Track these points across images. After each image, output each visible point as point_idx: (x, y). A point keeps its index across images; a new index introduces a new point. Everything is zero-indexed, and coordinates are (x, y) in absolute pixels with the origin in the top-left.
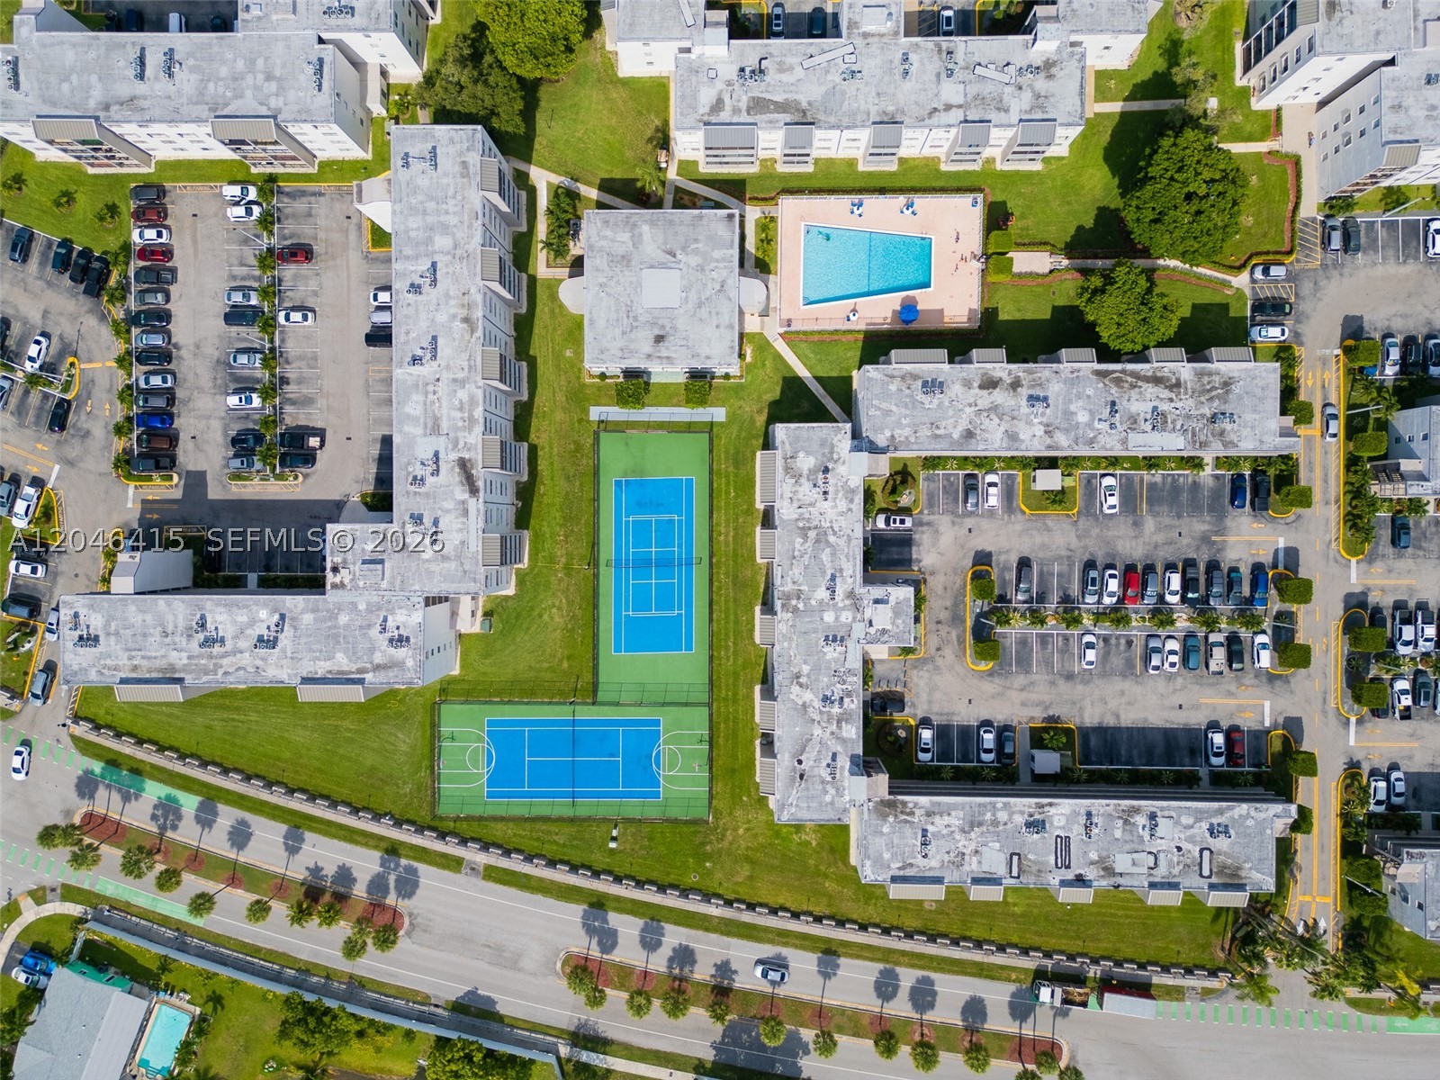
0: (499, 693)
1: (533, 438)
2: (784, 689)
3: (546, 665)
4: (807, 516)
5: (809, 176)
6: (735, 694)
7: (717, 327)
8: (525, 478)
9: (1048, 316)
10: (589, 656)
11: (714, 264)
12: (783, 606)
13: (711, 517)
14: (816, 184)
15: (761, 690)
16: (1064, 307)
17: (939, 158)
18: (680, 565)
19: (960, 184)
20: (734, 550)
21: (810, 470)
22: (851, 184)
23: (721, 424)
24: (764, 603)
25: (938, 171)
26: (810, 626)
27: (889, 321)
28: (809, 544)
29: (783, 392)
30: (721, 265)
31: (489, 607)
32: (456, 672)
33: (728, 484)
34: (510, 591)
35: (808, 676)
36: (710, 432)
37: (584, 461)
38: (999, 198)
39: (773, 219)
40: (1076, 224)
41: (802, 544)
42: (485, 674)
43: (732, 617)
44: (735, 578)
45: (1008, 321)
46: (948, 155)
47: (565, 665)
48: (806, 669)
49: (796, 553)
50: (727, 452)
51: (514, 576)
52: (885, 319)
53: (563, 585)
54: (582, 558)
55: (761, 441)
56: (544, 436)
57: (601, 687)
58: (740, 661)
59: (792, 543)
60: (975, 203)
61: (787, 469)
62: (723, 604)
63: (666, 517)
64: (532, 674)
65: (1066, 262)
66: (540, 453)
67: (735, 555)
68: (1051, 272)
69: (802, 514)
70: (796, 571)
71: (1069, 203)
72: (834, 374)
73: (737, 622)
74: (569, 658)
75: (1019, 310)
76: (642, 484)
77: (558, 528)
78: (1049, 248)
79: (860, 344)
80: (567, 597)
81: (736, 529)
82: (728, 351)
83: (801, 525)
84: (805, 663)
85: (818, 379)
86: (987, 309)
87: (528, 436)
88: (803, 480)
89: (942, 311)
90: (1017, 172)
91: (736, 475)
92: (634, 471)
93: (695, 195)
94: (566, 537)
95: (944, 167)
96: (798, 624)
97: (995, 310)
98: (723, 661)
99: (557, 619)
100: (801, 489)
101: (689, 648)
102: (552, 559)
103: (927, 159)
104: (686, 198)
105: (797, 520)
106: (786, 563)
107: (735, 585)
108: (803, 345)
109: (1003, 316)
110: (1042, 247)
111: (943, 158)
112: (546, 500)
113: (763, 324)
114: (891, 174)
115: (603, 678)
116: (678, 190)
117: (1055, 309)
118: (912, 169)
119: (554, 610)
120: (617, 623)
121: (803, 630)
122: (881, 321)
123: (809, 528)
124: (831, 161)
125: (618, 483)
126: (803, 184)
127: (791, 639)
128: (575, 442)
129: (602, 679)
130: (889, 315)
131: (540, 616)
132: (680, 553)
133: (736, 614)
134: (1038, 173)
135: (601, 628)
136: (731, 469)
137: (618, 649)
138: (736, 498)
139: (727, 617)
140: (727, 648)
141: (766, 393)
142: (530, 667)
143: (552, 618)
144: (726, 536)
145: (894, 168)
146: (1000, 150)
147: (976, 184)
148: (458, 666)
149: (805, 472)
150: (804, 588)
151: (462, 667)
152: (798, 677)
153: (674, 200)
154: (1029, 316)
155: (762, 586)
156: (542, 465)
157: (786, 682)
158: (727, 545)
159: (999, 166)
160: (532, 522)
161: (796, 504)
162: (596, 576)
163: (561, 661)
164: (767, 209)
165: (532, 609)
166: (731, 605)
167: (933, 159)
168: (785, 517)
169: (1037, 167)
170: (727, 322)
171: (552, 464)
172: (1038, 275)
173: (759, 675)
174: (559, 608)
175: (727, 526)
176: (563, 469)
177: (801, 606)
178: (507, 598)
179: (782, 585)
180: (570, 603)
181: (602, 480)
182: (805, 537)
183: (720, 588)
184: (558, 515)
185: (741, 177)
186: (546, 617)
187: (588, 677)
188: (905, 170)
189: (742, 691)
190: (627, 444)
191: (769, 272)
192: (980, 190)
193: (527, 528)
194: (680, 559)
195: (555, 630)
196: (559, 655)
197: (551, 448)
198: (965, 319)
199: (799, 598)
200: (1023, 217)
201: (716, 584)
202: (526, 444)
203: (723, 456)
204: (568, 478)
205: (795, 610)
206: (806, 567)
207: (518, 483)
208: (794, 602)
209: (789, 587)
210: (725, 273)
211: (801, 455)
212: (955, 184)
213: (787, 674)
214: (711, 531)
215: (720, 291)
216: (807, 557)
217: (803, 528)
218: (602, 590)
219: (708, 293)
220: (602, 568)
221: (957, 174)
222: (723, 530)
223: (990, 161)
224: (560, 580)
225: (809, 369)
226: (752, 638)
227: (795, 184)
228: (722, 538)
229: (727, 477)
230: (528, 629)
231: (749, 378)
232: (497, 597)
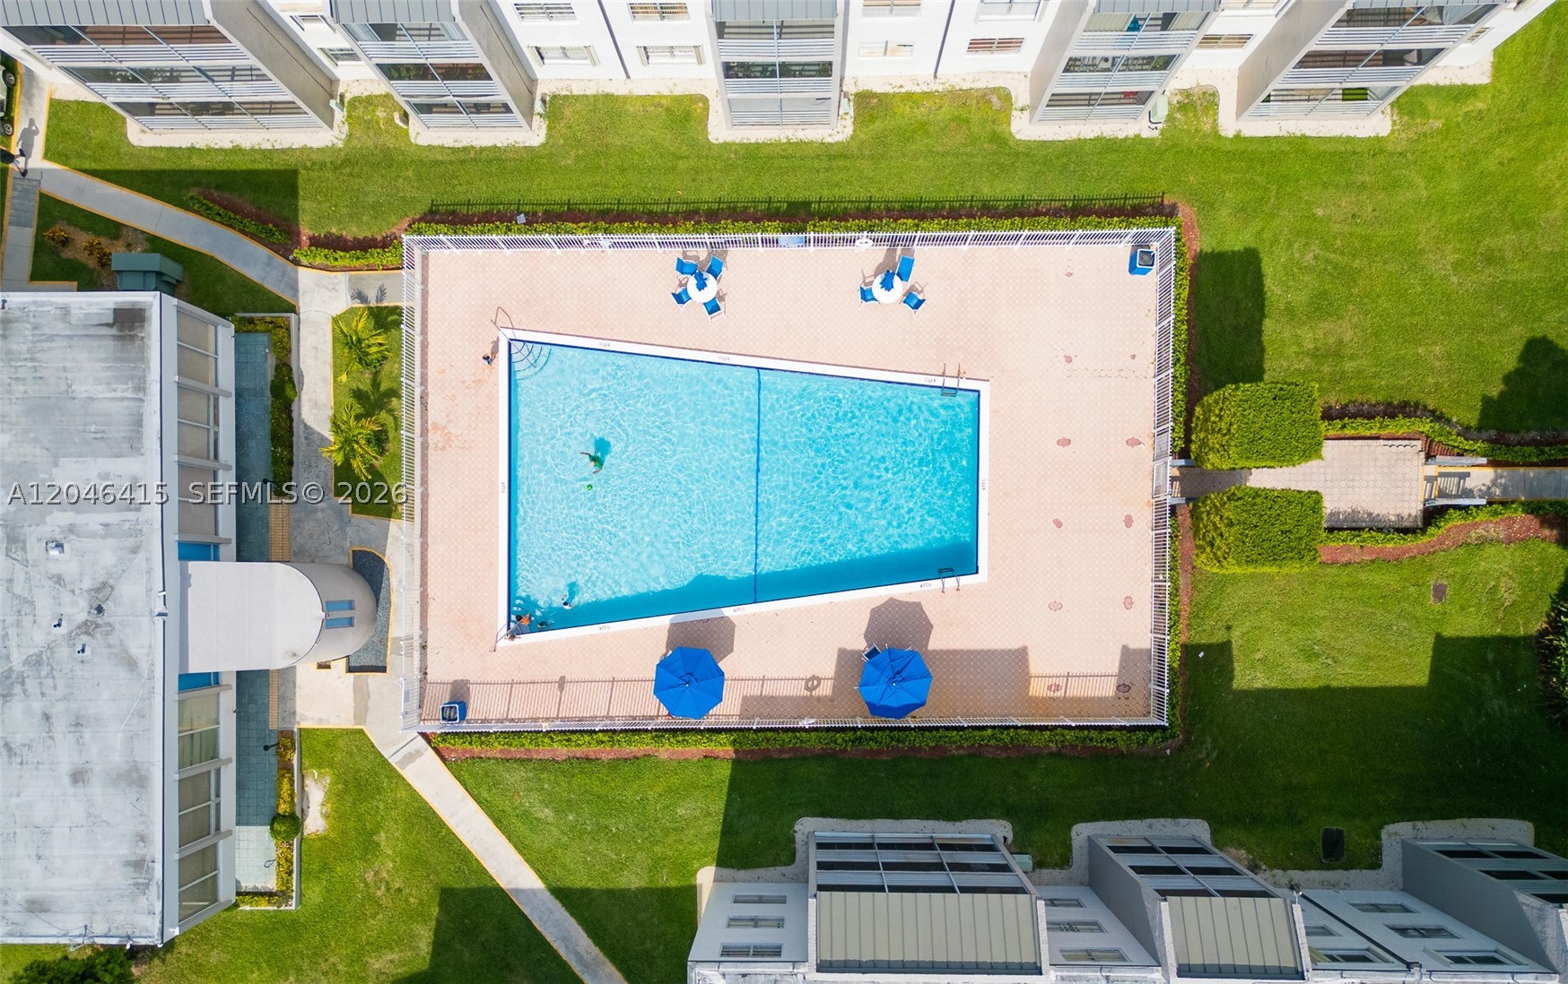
5: (526, 160)
7: (78, 777)
9: (1417, 673)
11: (60, 519)
14: (557, 191)
16: (1481, 643)
17: (1005, 96)
19: (1084, 191)
22: (680, 190)
25: (1001, 141)
27: (825, 689)
29: (440, 945)
30: (93, 519)
38: (1236, 241)
39: (386, 319)
40: (1518, 335)
45: (1265, 695)
46: (1039, 77)
52: (813, 682)
60: (1140, 261)
65: (1481, 476)
68: (1433, 515)
71: (1491, 259)
72: (632, 879)
75: (1310, 655)
78: (1425, 426)
79: (724, 771)
82: (121, 879)
85: (566, 896)
86: (1188, 650)
89: (1021, 656)
90: (1299, 144)
93: (114, 229)
95: (1024, 128)
97: (1220, 655)
103: (960, 97)
104: (82, 239)
108: (515, 777)
109: (1248, 676)
110: (1401, 425)
111: (1022, 95)
113: (362, 702)
114: (831, 155)
116: (52, 210)
117: (1443, 647)
118: (905, 135)
122: (798, 690)
124: (607, 108)
126: (507, 190)
130: (827, 668)
134: (1375, 147)
141: (378, 946)
145: (839, 129)
146: (1239, 56)
147: (1146, 189)
153: (39, 246)
154: (1348, 674)
159: (1230, 122)
164: (371, 282)
167: (984, 96)
169: (1373, 123)
170: (117, 758)
172: (1380, 528)
185: (279, 164)
188: (881, 139)
191: (387, 510)
192: (1162, 212)
198: (1107, 689)
200: (1321, 307)
210: (107, 554)
212: (1062, 189)
215: (87, 628)
219: (39, 637)
221: (1072, 152)
223: (1199, 103)
225: (538, 863)
227: (477, 191)
231: (315, 894)
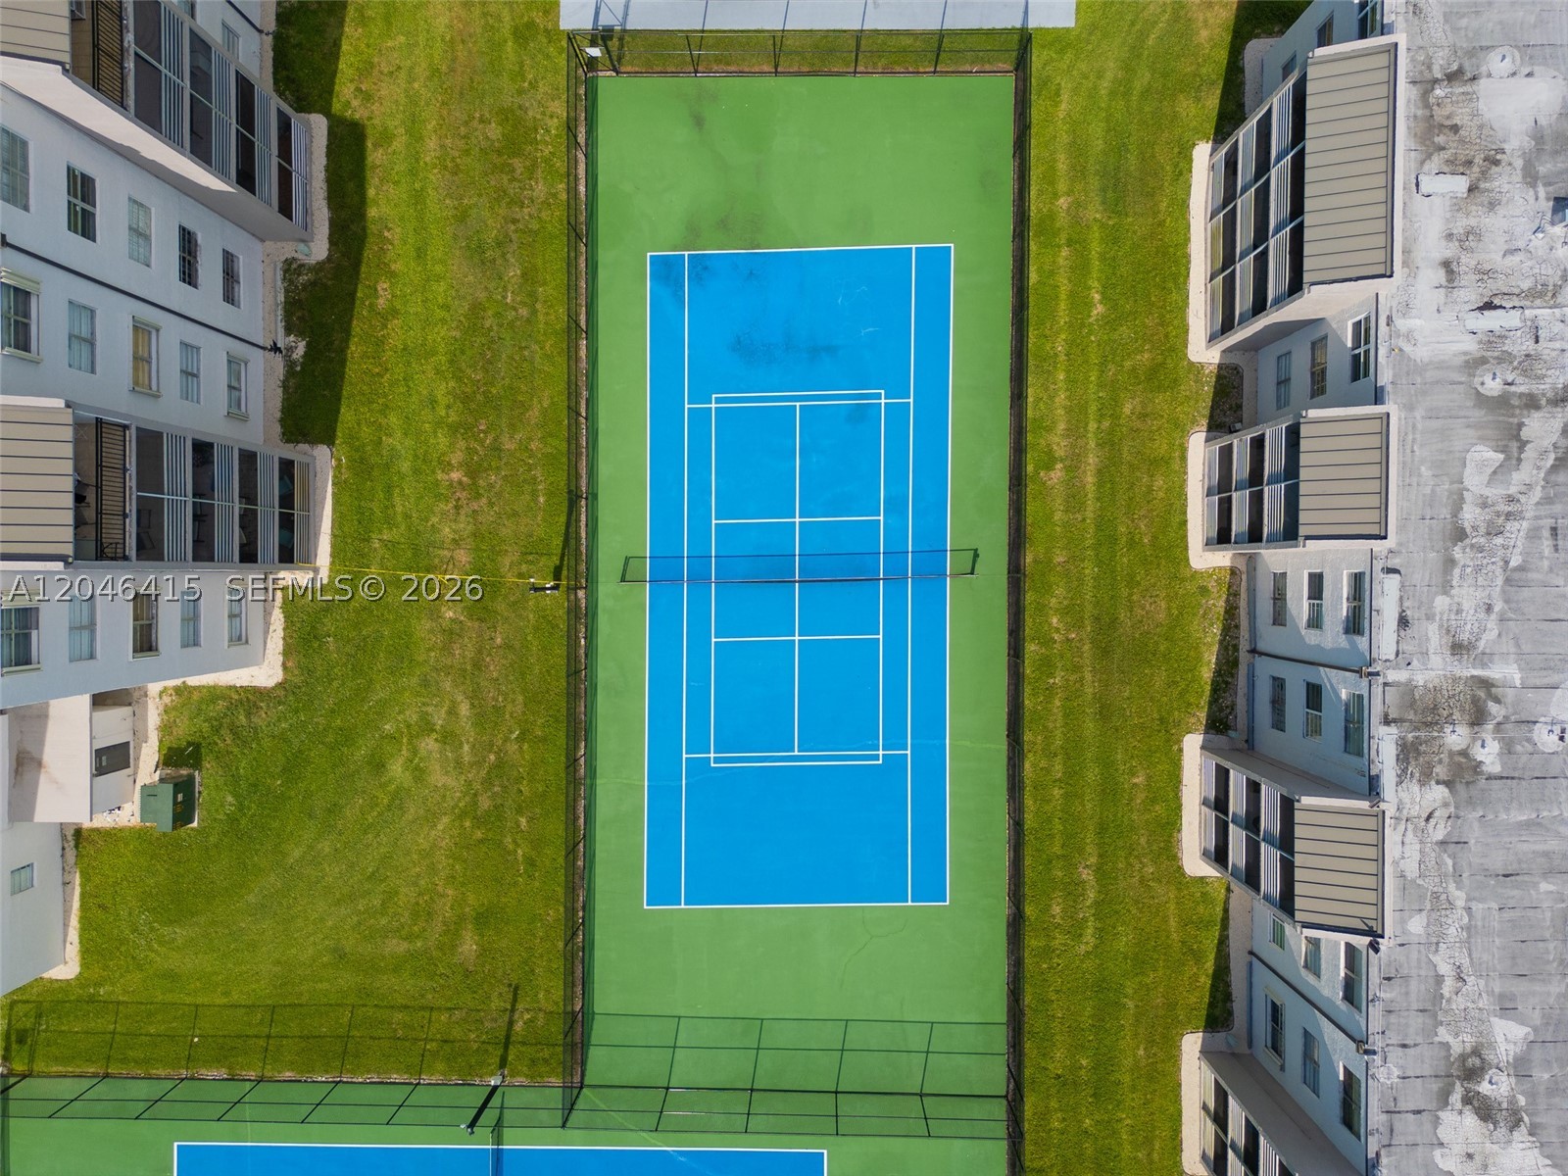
0: (225, 1050)
1: (346, 95)
2: (1407, 1125)
3: (397, 947)
4: (1520, 345)
6: (1105, 1064)
8: (319, 250)
10: (555, 913)
12: (1407, 752)
13: (1018, 397)
15: (1206, 1053)
18: (895, 578)
20: (1101, 523)
21: (1538, 136)
23: (1059, 39)
24: (1218, 725)
26: (1531, 845)
28: (1527, 472)
31: (183, 731)
32: (67, 968)
33: (1080, 269)
34: (265, 671)
35: (1520, 1068)
36: (1022, 66)
37: (540, 189)
41: (1497, 474)
42: (172, 976)
43: (1092, 774)
44: (1106, 627)
47: (469, 946)
48: (1508, 1037)
49: (1470, 515)
50: (1078, 150)
51: (278, 618)
53: (464, 651)
54: (531, 551)
55: (1212, 101)
56: (391, 92)
57: (600, 1031)
58: (1125, 940)
59: (1450, 467)
61: (1434, 131)
62: (1056, 721)
63: (842, 397)
64: (347, 979)
66: (375, 156)
67: (1106, 536)
69: (1493, 339)
70: (1468, 595)
73: (1110, 791)
74: (483, 919)
76: (753, 271)
77: (442, 440)
80: (475, 697)
81: (1109, 443)
83: (1492, 386)
84: (1507, 1008)
87: (328, 91)
88: (1506, 182)
91: (1113, 237)
92: (723, 224)
94: (473, 472)
96: (1474, 834)
98: (1059, 939)
99: (438, 777)
100: (1494, 224)
101: (932, 888)
102: (420, 555)
105: (1474, 364)
106: (1422, 564)
107: (1104, 652)
112: (397, 334)
115: (608, 996)
119: (429, 744)
120: (663, 791)
121: (1498, 861)
123: (1532, 403)
125: (666, 271)
127: (1439, 904)
128: (505, 115)
129: (606, 998)
131: (378, 766)
132: (896, 533)
133: (1107, 764)
135: (604, 809)
136: (1094, 212)
137: (663, 892)
138: (1110, 323)
139: (1072, 775)
140: (1073, 891)
142: (340, 955)
143: (419, 774)
144: (1074, 465)
148: (73, 951)
149: (1516, 142)
150: (1505, 672)
151: (87, 952)
152: (1472, 1074)
155: (1210, 658)
156: (384, 203)
157: (1416, 1096)
158: (1074, 499)
160: (347, 415)
161: (1470, 293)
162: (582, 618)
163: (453, 931)
165: (347, 737)
166: (1090, 727)
168: (1420, 353)
171: (418, 198)
173: (1199, 995)
174: (448, 737)
175: (1075, 432)
176: (462, 217)
177: (1489, 755)
178: (251, 698)
179: (1401, 658)
180: (485, 717)
181: (605, 256)
182: (1512, 442)
183: (1046, 665)
184: (441, 391)
186: (397, 769)
187: (548, 992)
189: (1132, 1052)
190: (699, 121)
193: (327, 437)
194: (895, 554)
195: (431, 818)
196: (445, 910)
197: (416, 137)
199: (1478, 718)
201: (1031, 648)
202: (319, 123)
203: (1062, 165)
204: (477, 252)
205: (1463, 773)
206: (1514, 579)
207: (291, 268)
208: (1456, 737)
209: (1434, 669)
211: (1498, 64)
213: (1423, 1060)
214: (1018, 449)
216: (1516, 531)
217: (1502, 402)
218: (605, 671)
220: (608, 589)
222: (1059, 445)
224: (452, 634)
226: (1168, 850)
228: (1057, 474)
229: (1078, 243)
230: (333, 810)
232: (214, 694)
